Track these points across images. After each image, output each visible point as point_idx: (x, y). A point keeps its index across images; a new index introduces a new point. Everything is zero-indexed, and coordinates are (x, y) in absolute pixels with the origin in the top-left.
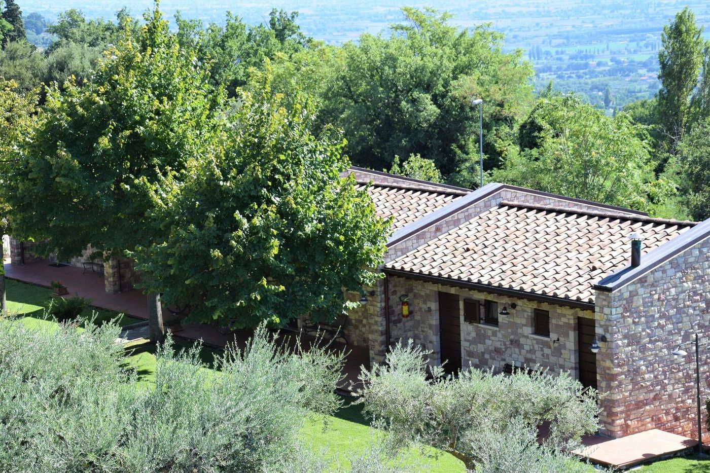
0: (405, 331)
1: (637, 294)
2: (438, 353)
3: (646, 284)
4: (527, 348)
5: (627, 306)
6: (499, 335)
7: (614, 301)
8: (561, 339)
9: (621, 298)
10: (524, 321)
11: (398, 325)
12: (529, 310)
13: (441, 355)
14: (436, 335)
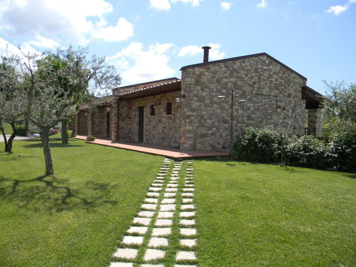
0: (127, 125)
1: (204, 75)
2: (137, 133)
3: (209, 71)
4: (164, 122)
5: (197, 79)
6: (155, 119)
7: (190, 73)
8: (176, 114)
9: (194, 73)
10: (163, 110)
11: (124, 122)
12: (165, 104)
13: (139, 134)
14: (137, 125)
